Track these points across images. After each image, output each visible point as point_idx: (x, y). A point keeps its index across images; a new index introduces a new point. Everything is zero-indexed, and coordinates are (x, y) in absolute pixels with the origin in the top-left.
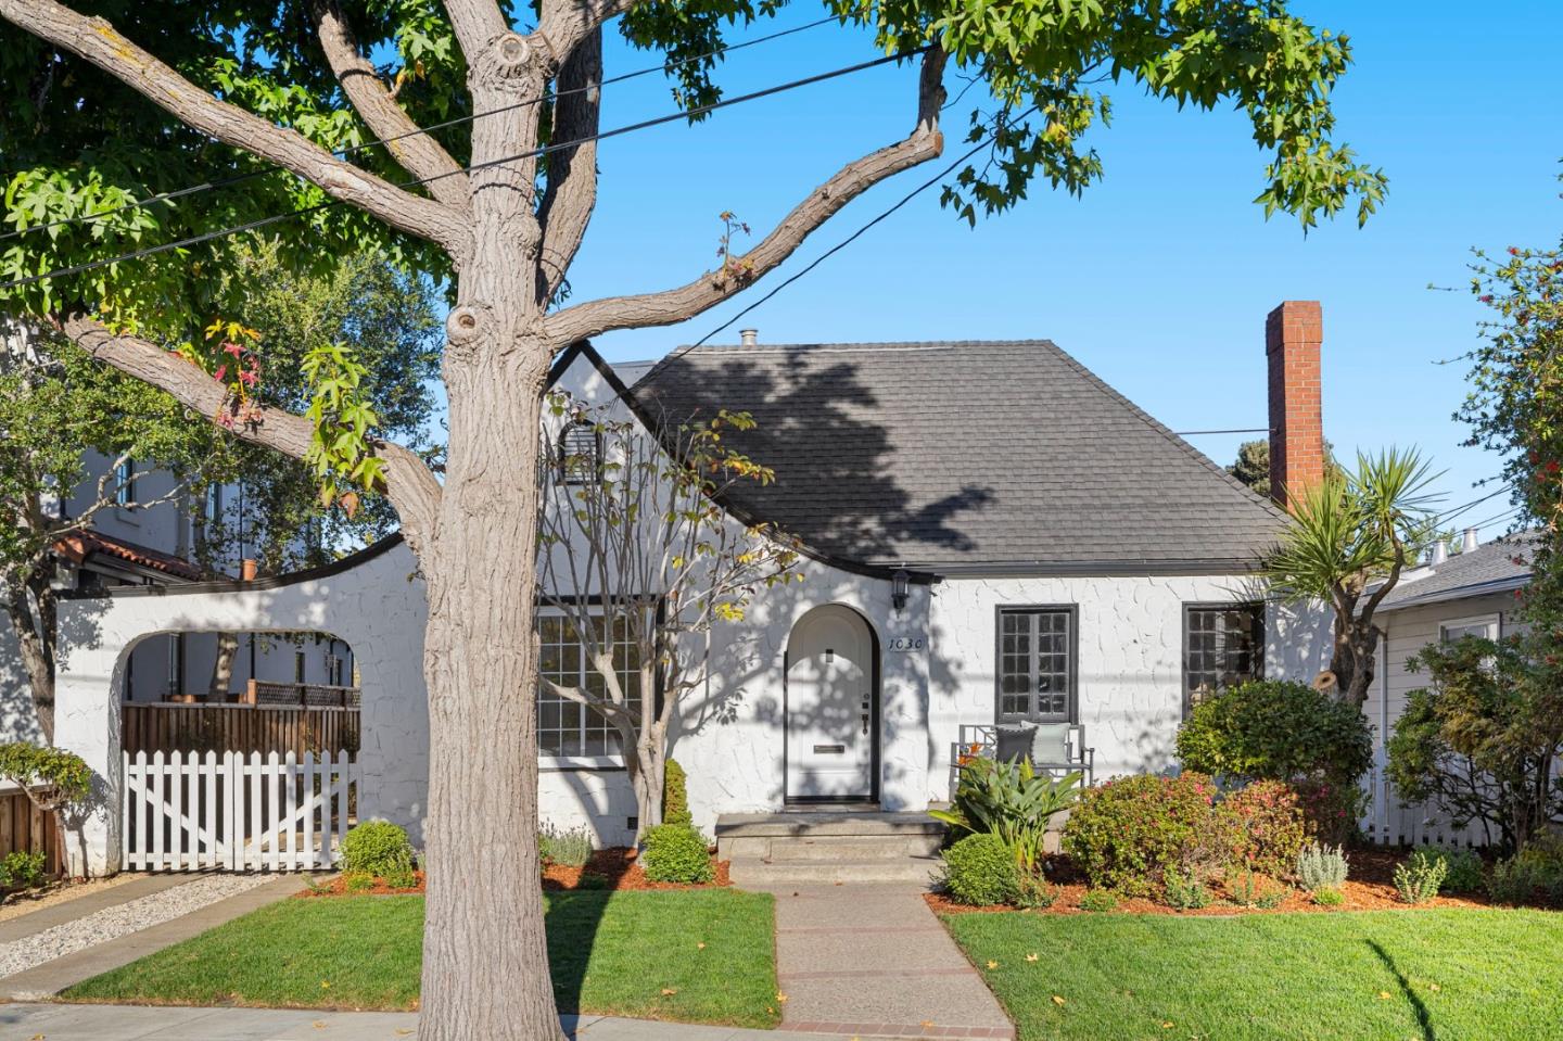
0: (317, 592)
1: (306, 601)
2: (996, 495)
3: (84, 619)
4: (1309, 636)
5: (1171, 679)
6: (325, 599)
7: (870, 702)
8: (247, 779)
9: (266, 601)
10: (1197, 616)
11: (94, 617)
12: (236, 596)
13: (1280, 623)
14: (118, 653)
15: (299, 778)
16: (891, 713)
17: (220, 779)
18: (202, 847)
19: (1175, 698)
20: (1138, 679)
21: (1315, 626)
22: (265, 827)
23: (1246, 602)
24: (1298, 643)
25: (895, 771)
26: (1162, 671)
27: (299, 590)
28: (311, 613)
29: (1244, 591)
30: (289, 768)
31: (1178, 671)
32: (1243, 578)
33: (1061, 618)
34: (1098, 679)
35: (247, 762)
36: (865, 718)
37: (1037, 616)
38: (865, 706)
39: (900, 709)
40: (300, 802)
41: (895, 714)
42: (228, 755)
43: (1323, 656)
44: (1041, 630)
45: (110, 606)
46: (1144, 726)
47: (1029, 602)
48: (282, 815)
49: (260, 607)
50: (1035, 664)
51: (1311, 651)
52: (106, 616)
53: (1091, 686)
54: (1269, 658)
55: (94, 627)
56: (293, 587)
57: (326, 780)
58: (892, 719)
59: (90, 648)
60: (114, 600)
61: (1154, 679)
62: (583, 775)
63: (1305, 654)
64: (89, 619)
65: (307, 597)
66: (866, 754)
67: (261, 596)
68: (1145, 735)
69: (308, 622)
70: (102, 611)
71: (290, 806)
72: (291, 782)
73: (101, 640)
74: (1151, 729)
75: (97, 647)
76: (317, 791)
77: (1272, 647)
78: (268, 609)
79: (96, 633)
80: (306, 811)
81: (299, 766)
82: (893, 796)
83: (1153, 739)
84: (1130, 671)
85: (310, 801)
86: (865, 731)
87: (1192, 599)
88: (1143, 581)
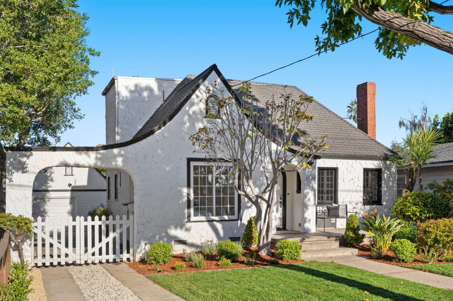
0: (119, 153)
1: (115, 157)
2: (307, 133)
3: (19, 160)
4: (392, 179)
5: (360, 191)
6: (122, 156)
7: (282, 197)
8: (86, 227)
9: (99, 156)
10: (366, 171)
11: (24, 159)
12: (86, 153)
13: (385, 175)
14: (35, 175)
15: (107, 226)
17: (74, 227)
18: (67, 255)
19: (361, 197)
20: (353, 191)
21: (393, 176)
22: (93, 245)
23: (378, 169)
24: (389, 181)
25: (307, 220)
26: (358, 189)
27: (112, 152)
28: (117, 161)
29: (377, 166)
30: (104, 222)
31: (362, 189)
32: (377, 161)
33: (334, 171)
34: (343, 191)
35: (86, 220)
36: (281, 202)
37: (326, 171)
38: (281, 199)
39: (309, 199)
40: (107, 235)
41: (308, 201)
42: (78, 218)
43: (395, 185)
44: (327, 175)
45: (31, 155)
46: (354, 205)
47: (326, 167)
48: (100, 240)
49: (96, 158)
50: (325, 186)
51: (392, 183)
52: (30, 159)
53: (341, 193)
54: (383, 185)
55: (24, 163)
56: (109, 150)
57: (118, 227)
58: (307, 203)
59: (23, 173)
60: (33, 152)
61: (356, 191)
62: (215, 223)
63: (391, 184)
64: (22, 160)
65: (115, 155)
66: (281, 214)
67: (97, 153)
68: (354, 208)
69: (116, 165)
70: (28, 157)
71: (103, 237)
72: (104, 228)
73: (28, 169)
74: (356, 206)
75: (26, 172)
76: (114, 231)
77: (383, 182)
78: (100, 159)
79: (25, 166)
80: (110, 239)
81: (107, 222)
82: (307, 228)
83: (356, 209)
84: (351, 189)
85: (112, 235)
86: (281, 207)
87: (365, 167)
88: (354, 161)
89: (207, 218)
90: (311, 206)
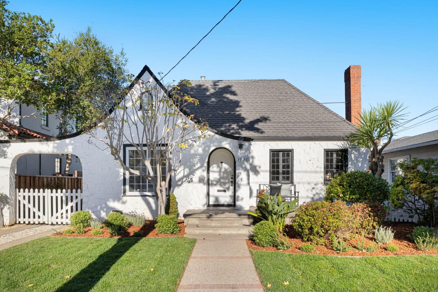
0: (70, 142)
1: (67, 145)
2: (270, 118)
3: (3, 150)
4: (361, 160)
5: (321, 172)
6: (72, 144)
8: (52, 197)
9: (56, 145)
10: (328, 153)
11: (5, 149)
12: (47, 143)
13: (353, 156)
14: (12, 160)
15: (67, 197)
16: (239, 181)
17: (44, 197)
18: (39, 217)
19: (322, 177)
20: (311, 172)
21: (363, 156)
22: (57, 212)
23: (343, 149)
24: (358, 161)
25: (240, 198)
26: (318, 169)
27: (65, 142)
28: (69, 149)
29: (342, 146)
30: (64, 194)
31: (323, 170)
32: (342, 142)
33: (288, 153)
34: (299, 172)
35: (52, 192)
36: (232, 182)
37: (281, 153)
38: (232, 178)
39: (241, 179)
40: (67, 205)
41: (240, 181)
42: (46, 190)
43: (365, 165)
44: (283, 157)
45: (10, 146)
46: (313, 186)
47: (279, 148)
48: (62, 208)
49: (54, 147)
50: (281, 167)
51: (362, 164)
52: (9, 149)
53: (297, 174)
54: (349, 166)
55: (5, 152)
56: (63, 140)
57: (74, 198)
59: (4, 158)
60: (11, 144)
61: (316, 172)
62: (148, 198)
63: (360, 165)
64: (4, 149)
65: (67, 144)
66: (232, 193)
67: (54, 143)
68: (313, 188)
69: (67, 151)
70: (8, 147)
71: (64, 205)
72: (64, 199)
73: (7, 156)
74: (315, 187)
75: (6, 158)
76: (72, 201)
77: (350, 163)
78: (56, 147)
79: (6, 153)
80: (69, 207)
81: (67, 194)
82: (240, 206)
83: (316, 189)
84: (309, 170)
85: (70, 204)
86: (232, 186)
87: (327, 148)
88: (312, 143)
89: (140, 194)
90: (244, 185)
